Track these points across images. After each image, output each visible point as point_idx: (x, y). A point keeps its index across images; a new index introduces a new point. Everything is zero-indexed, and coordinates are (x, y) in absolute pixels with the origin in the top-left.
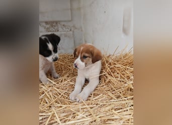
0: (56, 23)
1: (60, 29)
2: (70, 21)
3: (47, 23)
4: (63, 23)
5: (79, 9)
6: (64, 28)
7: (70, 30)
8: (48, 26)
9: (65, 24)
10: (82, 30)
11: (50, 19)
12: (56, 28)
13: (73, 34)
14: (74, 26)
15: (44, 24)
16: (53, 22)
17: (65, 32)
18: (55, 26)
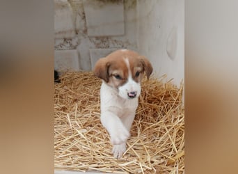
0: (107, 39)
1: (111, 45)
2: (122, 36)
3: (97, 38)
4: (114, 38)
6: (116, 44)
7: (123, 46)
8: (98, 42)
9: (117, 39)
11: (102, 35)
12: (106, 44)
14: (127, 42)
15: (94, 39)
16: (103, 37)
18: (105, 42)
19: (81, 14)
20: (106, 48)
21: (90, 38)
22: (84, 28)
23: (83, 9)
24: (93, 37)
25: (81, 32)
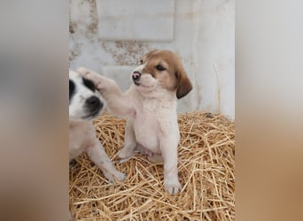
0: (140, 46)
2: (169, 42)
3: (119, 43)
4: (154, 46)
5: (190, 15)
8: (122, 51)
9: (158, 47)
11: (128, 36)
12: (138, 56)
15: (113, 46)
16: (132, 43)
18: (136, 52)
20: (137, 64)
21: (104, 42)
22: (89, 21)
24: (109, 41)
25: (82, 28)
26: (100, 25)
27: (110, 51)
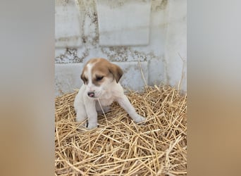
0: (125, 49)
1: (130, 58)
2: (145, 46)
3: (112, 48)
4: (135, 49)
6: (136, 57)
7: (145, 60)
8: (113, 53)
9: (138, 49)
10: (164, 60)
11: (118, 43)
12: (123, 56)
13: (148, 66)
14: (152, 54)
15: (108, 50)
16: (120, 47)
17: (136, 63)
18: (122, 53)
19: (92, 15)
20: (123, 61)
21: (102, 48)
22: (94, 35)
23: (95, 9)
24: (105, 47)
25: (90, 39)
26: (100, 37)
27: (106, 53)
